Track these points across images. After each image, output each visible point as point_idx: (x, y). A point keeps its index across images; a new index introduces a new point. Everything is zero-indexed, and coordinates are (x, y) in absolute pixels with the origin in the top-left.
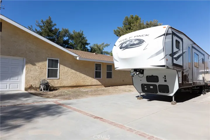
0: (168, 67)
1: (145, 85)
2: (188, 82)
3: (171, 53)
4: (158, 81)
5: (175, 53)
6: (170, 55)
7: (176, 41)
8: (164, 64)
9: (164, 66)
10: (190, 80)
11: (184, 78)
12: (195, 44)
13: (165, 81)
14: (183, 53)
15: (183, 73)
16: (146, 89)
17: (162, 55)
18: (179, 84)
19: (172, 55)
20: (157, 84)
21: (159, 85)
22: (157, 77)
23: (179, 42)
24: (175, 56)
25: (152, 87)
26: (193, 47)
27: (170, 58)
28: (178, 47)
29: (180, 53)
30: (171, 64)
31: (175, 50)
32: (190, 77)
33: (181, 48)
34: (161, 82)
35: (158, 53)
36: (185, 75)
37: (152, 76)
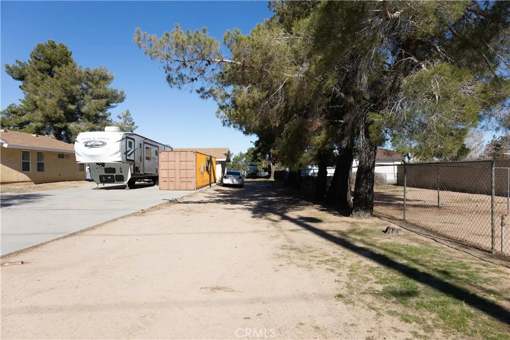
0: (123, 162)
1: (104, 176)
2: (139, 172)
3: (125, 152)
4: (115, 172)
5: (128, 152)
6: (125, 153)
7: (129, 142)
8: (120, 160)
9: (120, 162)
10: (141, 171)
11: (136, 169)
12: (147, 139)
13: (121, 172)
14: (135, 150)
15: (134, 165)
16: (104, 180)
17: (119, 154)
18: (131, 174)
19: (126, 153)
20: (114, 175)
21: (116, 176)
22: (114, 169)
23: (131, 142)
24: (128, 154)
25: (109, 178)
26: (145, 143)
27: (125, 155)
28: (130, 146)
29: (133, 150)
30: (125, 160)
31: (128, 149)
32: (141, 169)
33: (133, 147)
34: (118, 173)
35: (117, 153)
36: (137, 167)
37: (110, 168)
